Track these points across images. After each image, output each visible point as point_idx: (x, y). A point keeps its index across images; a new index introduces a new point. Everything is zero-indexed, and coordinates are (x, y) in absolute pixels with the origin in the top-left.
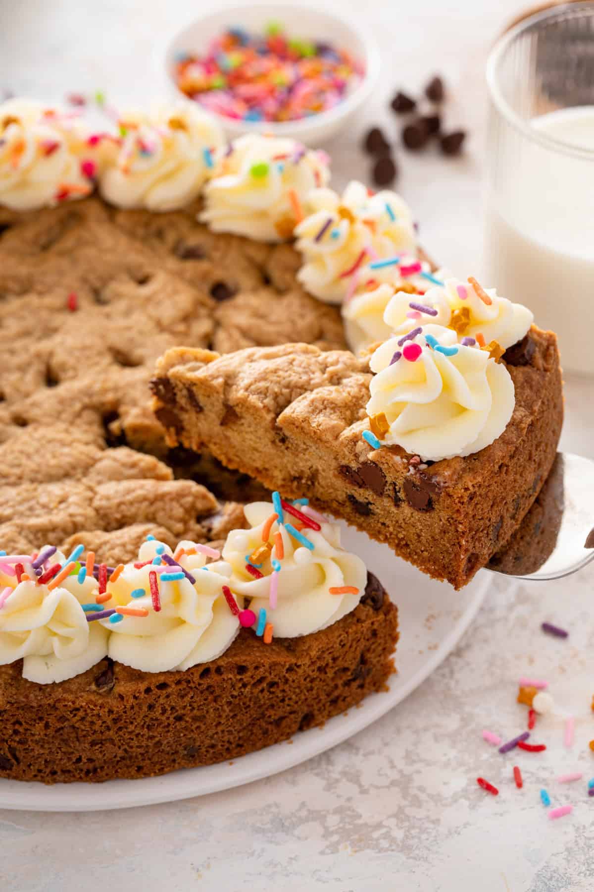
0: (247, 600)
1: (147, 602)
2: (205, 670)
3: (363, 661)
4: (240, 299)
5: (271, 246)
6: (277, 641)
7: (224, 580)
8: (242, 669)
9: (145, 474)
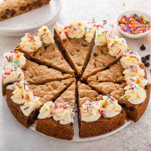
0: (102, 111)
1: (86, 111)
2: (95, 122)
3: (120, 122)
4: (99, 56)
5: (103, 47)
6: (107, 118)
7: (99, 108)
8: (101, 122)
9: (87, 89)
